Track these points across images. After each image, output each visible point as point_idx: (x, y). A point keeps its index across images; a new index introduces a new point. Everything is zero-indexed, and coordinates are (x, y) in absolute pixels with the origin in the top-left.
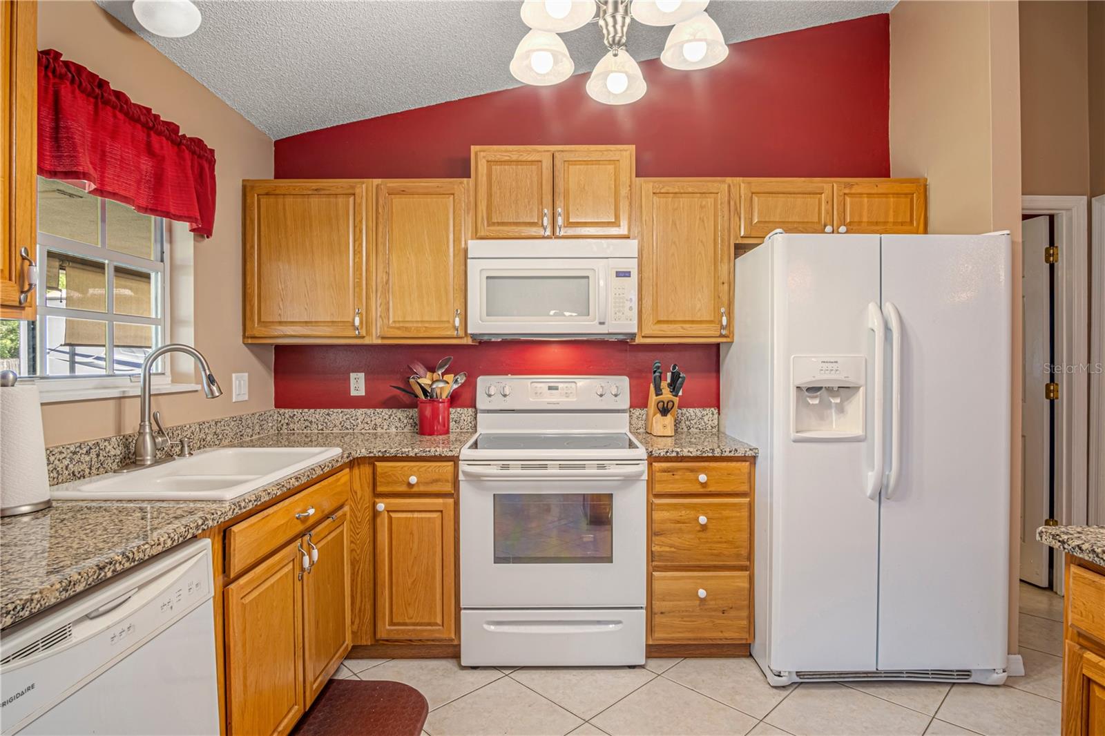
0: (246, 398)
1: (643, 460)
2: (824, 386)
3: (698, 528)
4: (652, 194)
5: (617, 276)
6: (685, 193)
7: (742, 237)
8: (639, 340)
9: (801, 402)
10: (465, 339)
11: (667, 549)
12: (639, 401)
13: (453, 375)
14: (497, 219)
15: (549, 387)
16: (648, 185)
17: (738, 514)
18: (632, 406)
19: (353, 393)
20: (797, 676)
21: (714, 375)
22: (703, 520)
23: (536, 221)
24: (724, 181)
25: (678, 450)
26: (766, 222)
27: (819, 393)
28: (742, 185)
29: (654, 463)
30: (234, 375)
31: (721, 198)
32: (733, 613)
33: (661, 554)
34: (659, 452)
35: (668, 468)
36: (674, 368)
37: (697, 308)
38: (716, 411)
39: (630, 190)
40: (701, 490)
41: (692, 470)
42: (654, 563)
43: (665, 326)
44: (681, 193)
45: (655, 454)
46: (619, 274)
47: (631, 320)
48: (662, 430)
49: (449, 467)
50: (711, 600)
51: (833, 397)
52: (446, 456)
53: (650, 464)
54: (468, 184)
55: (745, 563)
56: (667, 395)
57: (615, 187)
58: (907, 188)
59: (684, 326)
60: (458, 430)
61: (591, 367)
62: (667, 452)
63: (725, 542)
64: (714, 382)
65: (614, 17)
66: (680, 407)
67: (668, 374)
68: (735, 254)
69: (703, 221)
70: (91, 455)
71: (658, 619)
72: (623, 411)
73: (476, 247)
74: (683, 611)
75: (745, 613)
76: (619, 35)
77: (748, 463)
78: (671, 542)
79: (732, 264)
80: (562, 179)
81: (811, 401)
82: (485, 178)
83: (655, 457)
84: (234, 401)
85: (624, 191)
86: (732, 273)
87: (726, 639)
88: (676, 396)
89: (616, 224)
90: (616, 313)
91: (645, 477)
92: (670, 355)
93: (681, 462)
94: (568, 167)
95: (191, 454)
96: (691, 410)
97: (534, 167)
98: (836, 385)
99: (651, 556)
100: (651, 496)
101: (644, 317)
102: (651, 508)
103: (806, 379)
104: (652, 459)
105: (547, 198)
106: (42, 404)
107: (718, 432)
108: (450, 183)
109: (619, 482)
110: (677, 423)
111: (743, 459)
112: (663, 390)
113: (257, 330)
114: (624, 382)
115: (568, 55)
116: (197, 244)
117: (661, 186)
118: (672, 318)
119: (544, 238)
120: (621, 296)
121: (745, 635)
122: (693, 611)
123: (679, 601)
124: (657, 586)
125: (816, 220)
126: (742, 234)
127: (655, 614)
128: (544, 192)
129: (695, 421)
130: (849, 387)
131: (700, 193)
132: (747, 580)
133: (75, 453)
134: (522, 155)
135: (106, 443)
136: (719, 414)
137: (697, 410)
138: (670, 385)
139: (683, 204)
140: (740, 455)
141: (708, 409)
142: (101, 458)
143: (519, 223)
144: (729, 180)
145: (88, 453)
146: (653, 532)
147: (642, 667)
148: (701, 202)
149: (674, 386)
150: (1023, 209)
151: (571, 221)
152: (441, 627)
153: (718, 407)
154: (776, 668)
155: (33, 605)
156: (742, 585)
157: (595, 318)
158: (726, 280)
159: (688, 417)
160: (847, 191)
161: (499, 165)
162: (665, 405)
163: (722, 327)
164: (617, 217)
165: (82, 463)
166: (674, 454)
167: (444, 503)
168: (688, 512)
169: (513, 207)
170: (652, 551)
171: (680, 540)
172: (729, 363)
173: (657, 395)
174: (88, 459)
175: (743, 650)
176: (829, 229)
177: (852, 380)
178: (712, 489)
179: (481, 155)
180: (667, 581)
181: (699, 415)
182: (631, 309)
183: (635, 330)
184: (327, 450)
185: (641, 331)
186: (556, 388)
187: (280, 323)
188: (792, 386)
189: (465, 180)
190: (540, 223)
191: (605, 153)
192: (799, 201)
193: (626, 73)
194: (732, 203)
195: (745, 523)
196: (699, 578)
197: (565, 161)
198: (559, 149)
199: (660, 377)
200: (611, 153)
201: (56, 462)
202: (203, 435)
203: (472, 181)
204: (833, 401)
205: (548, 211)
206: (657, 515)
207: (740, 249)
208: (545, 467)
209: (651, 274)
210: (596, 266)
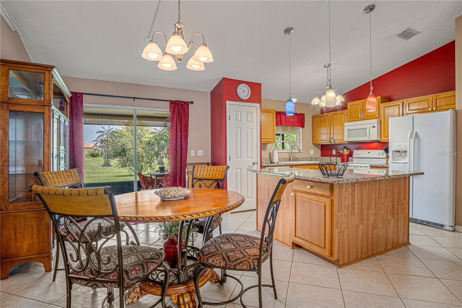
0: (313, 154)
1: (369, 167)
4: (383, 107)
8: (381, 141)
13: (347, 150)
15: (368, 152)
16: (383, 105)
19: (333, 154)
24: (401, 101)
27: (400, 152)
29: (372, 168)
30: (310, 150)
31: (401, 106)
43: (386, 138)
46: (373, 127)
73: (345, 124)
80: (364, 107)
82: (349, 109)
83: (372, 166)
84: (310, 154)
90: (372, 136)
97: (359, 105)
101: (382, 136)
105: (361, 112)
106: (278, 152)
108: (344, 111)
113: (314, 142)
116: (302, 129)
120: (373, 132)
125: (427, 107)
128: (360, 110)
131: (395, 105)
134: (356, 103)
139: (391, 109)
143: (355, 118)
144: (403, 100)
148: (395, 107)
151: (366, 116)
157: (368, 137)
160: (437, 98)
161: (352, 106)
169: (355, 114)
176: (430, 109)
177: (405, 149)
179: (349, 105)
183: (377, 139)
185: (381, 139)
186: (370, 153)
187: (317, 141)
189: (346, 110)
190: (360, 117)
192: (422, 102)
194: (404, 106)
197: (365, 103)
198: (364, 100)
202: (303, 159)
204: (403, 154)
205: (361, 114)
208: (351, 167)
209: (383, 126)
210: (368, 126)
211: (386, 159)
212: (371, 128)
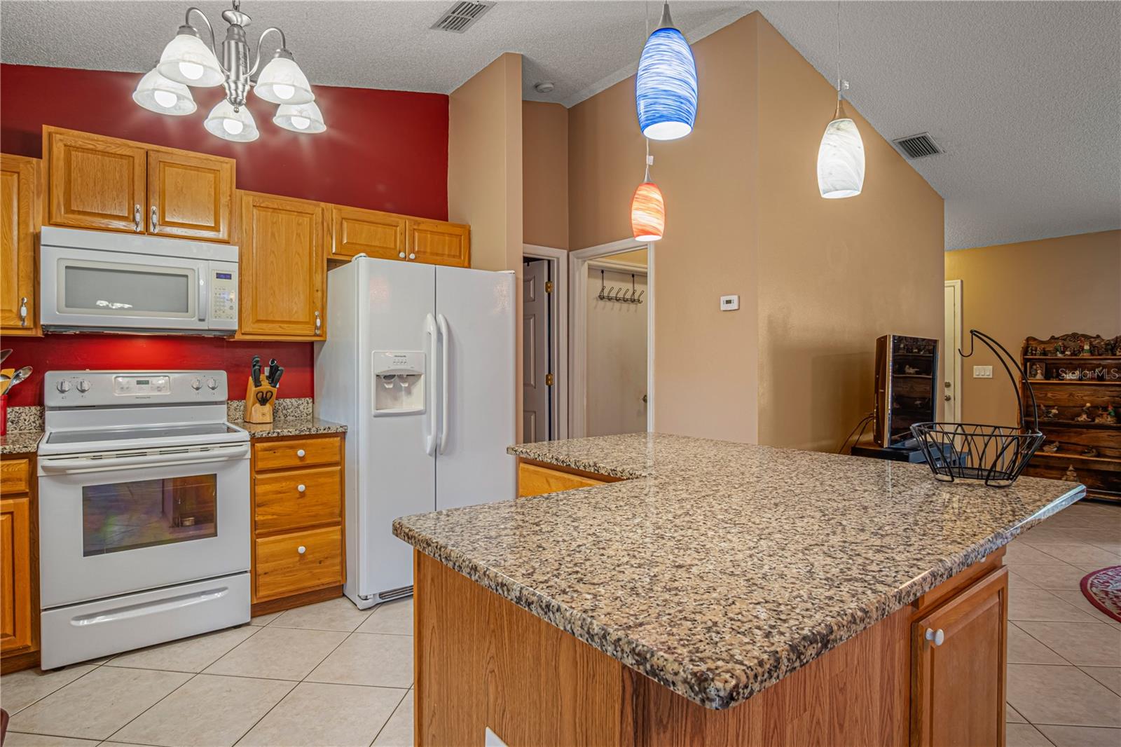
1: (247, 441)
2: (396, 374)
3: (298, 496)
4: (252, 207)
5: (217, 278)
6: (283, 210)
7: (334, 254)
8: (238, 337)
9: (379, 387)
10: (34, 330)
11: (270, 517)
12: (237, 392)
13: (14, 370)
14: (77, 206)
15: (138, 381)
16: (248, 197)
17: (331, 480)
18: (231, 398)
20: (380, 598)
21: (308, 369)
22: (301, 488)
23: (127, 215)
24: (319, 206)
25: (279, 431)
26: (353, 243)
27: (393, 380)
28: (333, 211)
29: (256, 444)
31: (316, 220)
32: (328, 562)
33: (264, 524)
34: (261, 433)
35: (269, 447)
36: (273, 362)
37: (294, 311)
38: (310, 401)
39: (231, 200)
40: (298, 463)
41: (291, 447)
42: (257, 532)
43: (264, 326)
44: (280, 210)
45: (257, 436)
46: (219, 276)
47: (231, 318)
48: (261, 417)
49: (23, 465)
50: (309, 554)
51: (403, 382)
52: (19, 453)
53: (253, 446)
54: (38, 165)
55: (338, 520)
56: (266, 385)
57: (215, 193)
58: (458, 231)
59: (282, 325)
60: (15, 431)
61: (185, 362)
62: (269, 433)
63: (321, 504)
64: (308, 375)
65: (236, 83)
66: (277, 398)
67: (266, 368)
68: (327, 266)
69: (300, 236)
71: (261, 580)
72: (221, 403)
73: (49, 234)
74: (285, 568)
75: (338, 560)
76: (240, 97)
77: (339, 438)
78: (273, 511)
79: (325, 275)
80: (157, 179)
81: (387, 386)
82: (61, 163)
83: (258, 438)
85: (224, 200)
86: (325, 282)
87: (323, 585)
88: (275, 387)
89: (216, 228)
90: (216, 311)
91: (248, 456)
92: (267, 351)
93: (282, 441)
94: (164, 168)
96: (288, 400)
97: (124, 161)
98: (405, 374)
99: (255, 525)
100: (254, 473)
101: (244, 315)
102: (254, 483)
103: (384, 369)
104: (254, 440)
105: (140, 195)
107: (313, 418)
108: (14, 159)
109: (223, 463)
110: (275, 412)
111: (335, 435)
112: (262, 383)
114: (222, 376)
115: (191, 98)
117: (261, 201)
118: (270, 318)
119: (135, 233)
120: (222, 296)
121: (339, 578)
122: (294, 567)
123: (282, 560)
124: (261, 551)
125: (392, 246)
126: (334, 251)
127: (259, 575)
128: (136, 187)
129: (291, 410)
130: (413, 375)
131: (298, 212)
132: (339, 533)
134: (110, 147)
136: (313, 402)
137: (293, 400)
138: (268, 378)
139: (282, 219)
140: (332, 431)
141: (303, 399)
143: (105, 214)
144: (323, 204)
146: (255, 504)
147: (247, 624)
148: (299, 220)
149: (272, 378)
150: (524, 253)
151: (167, 220)
152: (12, 638)
153: (312, 396)
154: (363, 594)
156: (335, 537)
157: (195, 314)
158: (320, 288)
159: (284, 407)
160: (415, 227)
161: (81, 152)
162: (264, 395)
163: (316, 328)
164: (217, 222)
166: (275, 435)
167: (14, 504)
168: (288, 483)
169: (99, 198)
170: (255, 521)
171: (281, 508)
172: (322, 359)
173: (256, 386)
175: (337, 591)
176: (402, 255)
177: (416, 369)
178: (309, 461)
179: (57, 138)
180: (269, 545)
181: (295, 404)
182: (231, 308)
183: (236, 328)
185: (241, 329)
186: (147, 383)
188: (372, 373)
189: (34, 160)
190: (131, 217)
191: (205, 161)
192: (380, 229)
193: (243, 122)
194: (325, 224)
195: (337, 487)
196: (298, 537)
197: (160, 161)
198: (155, 149)
199: (260, 370)
200: (211, 162)
203: (43, 163)
204: (403, 385)
205: (141, 206)
206: (260, 489)
207: (332, 263)
208: (144, 454)
209: (251, 278)
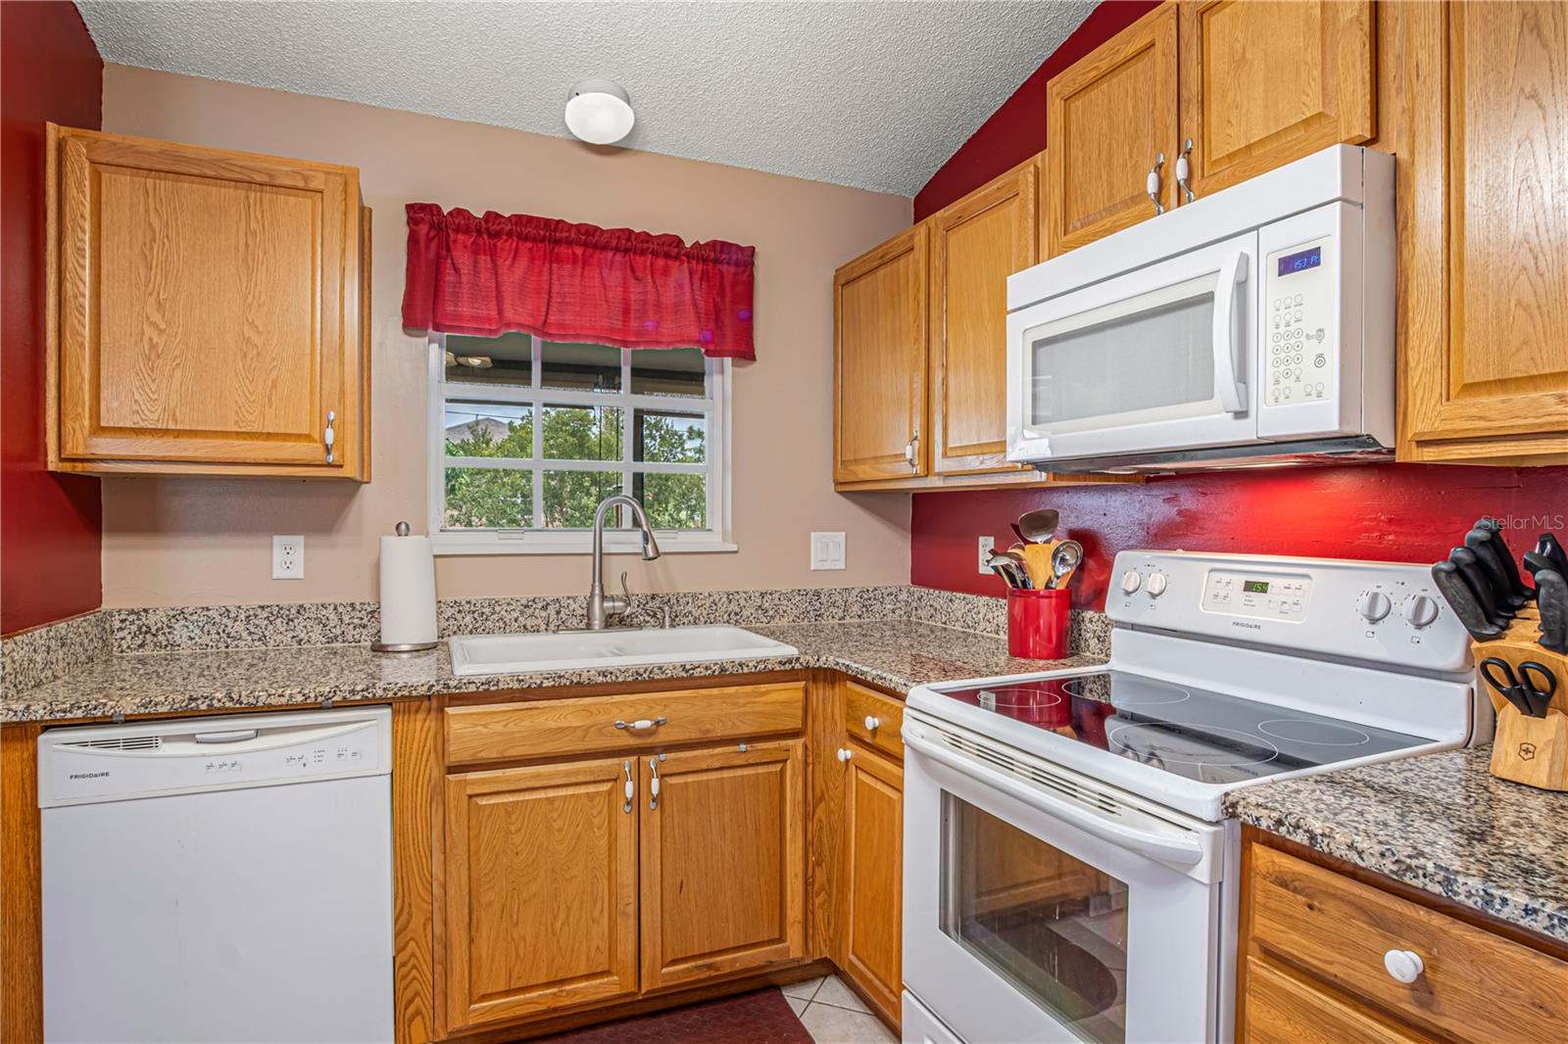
0: (841, 565)
1: (1211, 823)
5: (1283, 273)
15: (1246, 583)
19: (982, 569)
29: (1252, 848)
30: (812, 534)
34: (1256, 813)
35: (1293, 877)
45: (1246, 815)
46: (1287, 265)
47: (1319, 395)
53: (1235, 846)
54: (1043, 161)
62: (1279, 822)
70: (549, 611)
84: (812, 568)
93: (1320, 868)
95: (672, 626)
113: (851, 472)
116: (736, 369)
120: (1294, 326)
133: (526, 606)
135: (571, 601)
142: (562, 615)
145: (545, 608)
151: (1215, 156)
155: (106, 709)
165: (536, 617)
166: (1306, 836)
174: (544, 614)
182: (1319, 361)
184: (776, 646)
186: (1262, 588)
187: (875, 460)
189: (1039, 156)
201: (503, 612)
202: (733, 607)
203: (1047, 153)
205: (1167, 152)
210: (1226, 260)
211: (1462, 690)
212: (1272, 291)
